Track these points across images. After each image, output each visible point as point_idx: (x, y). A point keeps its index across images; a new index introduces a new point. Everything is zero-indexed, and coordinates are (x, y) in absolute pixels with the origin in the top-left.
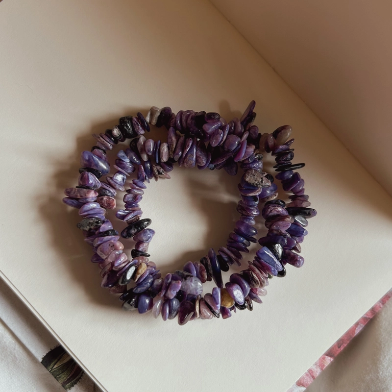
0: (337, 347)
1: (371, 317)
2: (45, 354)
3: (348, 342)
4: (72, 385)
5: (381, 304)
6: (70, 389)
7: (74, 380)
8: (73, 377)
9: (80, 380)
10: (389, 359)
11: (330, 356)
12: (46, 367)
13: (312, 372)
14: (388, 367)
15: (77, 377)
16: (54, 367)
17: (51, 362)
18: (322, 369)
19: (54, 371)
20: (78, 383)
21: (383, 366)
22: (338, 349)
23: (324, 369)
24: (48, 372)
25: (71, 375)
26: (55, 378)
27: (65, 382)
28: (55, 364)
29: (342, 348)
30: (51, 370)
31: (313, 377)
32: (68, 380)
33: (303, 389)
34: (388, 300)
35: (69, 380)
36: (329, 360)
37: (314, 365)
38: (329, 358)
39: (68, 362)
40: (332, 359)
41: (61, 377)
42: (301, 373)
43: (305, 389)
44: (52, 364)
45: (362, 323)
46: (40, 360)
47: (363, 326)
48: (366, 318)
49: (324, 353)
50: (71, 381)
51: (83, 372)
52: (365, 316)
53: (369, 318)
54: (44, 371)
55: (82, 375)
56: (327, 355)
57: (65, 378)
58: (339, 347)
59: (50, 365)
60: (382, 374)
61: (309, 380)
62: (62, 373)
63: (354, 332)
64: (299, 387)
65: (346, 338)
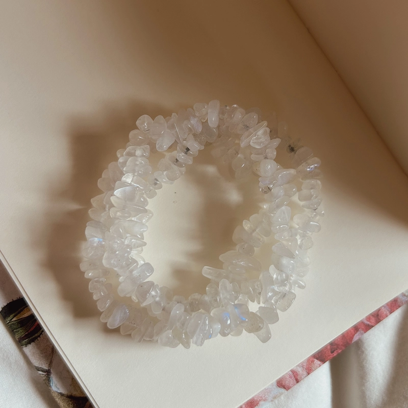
0: (330, 352)
2: (5, 304)
3: (344, 348)
4: (29, 343)
5: (388, 312)
6: (26, 346)
7: (32, 337)
8: (31, 334)
9: (38, 338)
11: (321, 360)
13: (297, 375)
15: (36, 335)
16: (13, 320)
17: (11, 313)
18: (308, 373)
19: (12, 324)
20: (36, 341)
22: (330, 354)
25: (29, 332)
26: (13, 331)
27: (23, 338)
28: (14, 317)
29: (335, 354)
30: (9, 322)
31: (297, 380)
32: (26, 336)
33: (284, 391)
34: (397, 309)
35: (26, 337)
36: (317, 364)
37: (298, 366)
38: (319, 362)
39: (28, 316)
41: (18, 331)
44: (11, 316)
45: (363, 330)
46: (0, 310)
48: (368, 325)
49: (311, 354)
50: (29, 338)
51: (43, 331)
55: (41, 334)
56: (317, 359)
57: (23, 334)
58: (332, 352)
59: (9, 316)
61: (291, 383)
62: (21, 327)
63: (352, 338)
64: (279, 389)
65: (341, 343)
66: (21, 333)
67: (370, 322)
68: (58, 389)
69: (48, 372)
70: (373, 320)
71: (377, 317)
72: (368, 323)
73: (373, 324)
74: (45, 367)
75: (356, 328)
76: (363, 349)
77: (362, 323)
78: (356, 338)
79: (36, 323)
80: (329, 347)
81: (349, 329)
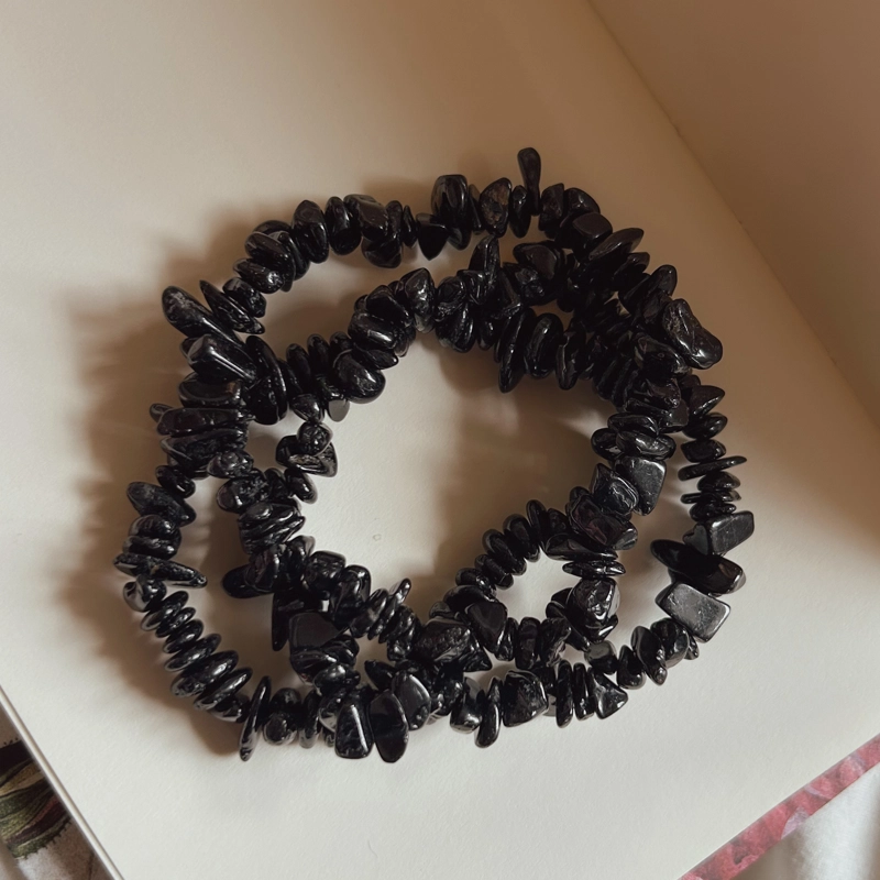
0: (732, 862)
3: (763, 851)
4: (34, 850)
5: (860, 768)
6: (26, 858)
7: (41, 836)
8: (40, 827)
9: (56, 839)
15: (50, 830)
20: (50, 846)
22: (734, 865)
25: (34, 823)
27: (17, 837)
29: (744, 865)
32: (25, 833)
35: (27, 834)
39: (32, 787)
41: (7, 823)
45: (805, 809)
49: (693, 867)
50: (33, 837)
51: (69, 819)
55: (62, 828)
57: (18, 828)
58: (738, 861)
62: (13, 812)
63: (781, 828)
65: (758, 841)
66: (15, 825)
67: (822, 790)
70: (827, 787)
71: (837, 780)
72: (816, 793)
73: (828, 796)
75: (790, 806)
76: (803, 852)
77: (803, 792)
78: (790, 828)
79: (51, 803)
80: (730, 851)
81: (774, 809)
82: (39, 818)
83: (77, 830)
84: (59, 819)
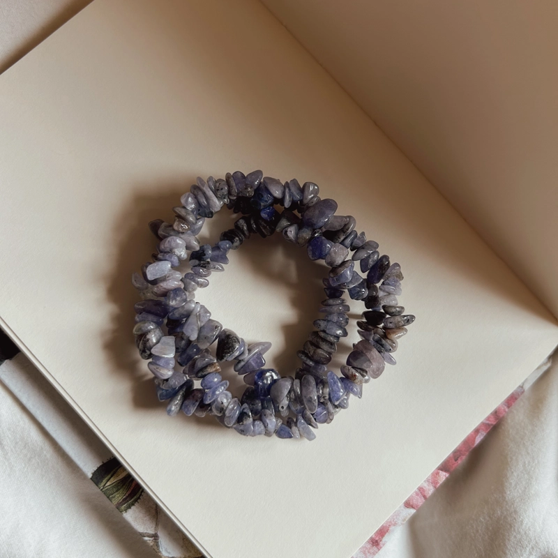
0: (453, 461)
1: (494, 423)
2: (95, 469)
3: (467, 454)
4: (129, 507)
5: (506, 407)
7: (132, 500)
8: (131, 496)
10: (518, 475)
11: (446, 471)
12: (97, 484)
13: (424, 491)
14: (516, 485)
15: (135, 497)
16: (107, 485)
17: (103, 478)
18: (435, 487)
19: (107, 489)
20: (136, 504)
21: (511, 484)
23: (437, 486)
24: (99, 490)
25: (127, 495)
26: (108, 497)
27: (121, 503)
28: (108, 481)
29: (460, 462)
30: (103, 488)
31: (424, 497)
32: (123, 500)
33: (413, 511)
34: (514, 402)
36: (443, 476)
37: (425, 481)
38: (444, 473)
39: (124, 477)
40: (447, 475)
41: (115, 497)
42: (410, 491)
43: (415, 511)
44: (104, 481)
45: (483, 431)
46: (90, 475)
47: (485, 434)
48: (488, 424)
49: (437, 467)
50: (128, 501)
51: (143, 490)
52: (487, 422)
53: (492, 425)
54: (94, 489)
55: (141, 495)
56: (442, 470)
57: (120, 498)
58: (456, 460)
59: (102, 482)
60: (509, 494)
61: (420, 501)
62: (117, 491)
63: (474, 441)
64: (407, 510)
65: (464, 449)
66: (118, 497)
67: (490, 421)
68: (169, 553)
69: (155, 537)
70: (493, 419)
71: (496, 415)
74: (151, 532)
75: (477, 430)
77: (482, 423)
78: (478, 441)
79: (133, 485)
80: (452, 455)
81: (470, 433)
82: (129, 492)
83: (148, 495)
84: (138, 491)
